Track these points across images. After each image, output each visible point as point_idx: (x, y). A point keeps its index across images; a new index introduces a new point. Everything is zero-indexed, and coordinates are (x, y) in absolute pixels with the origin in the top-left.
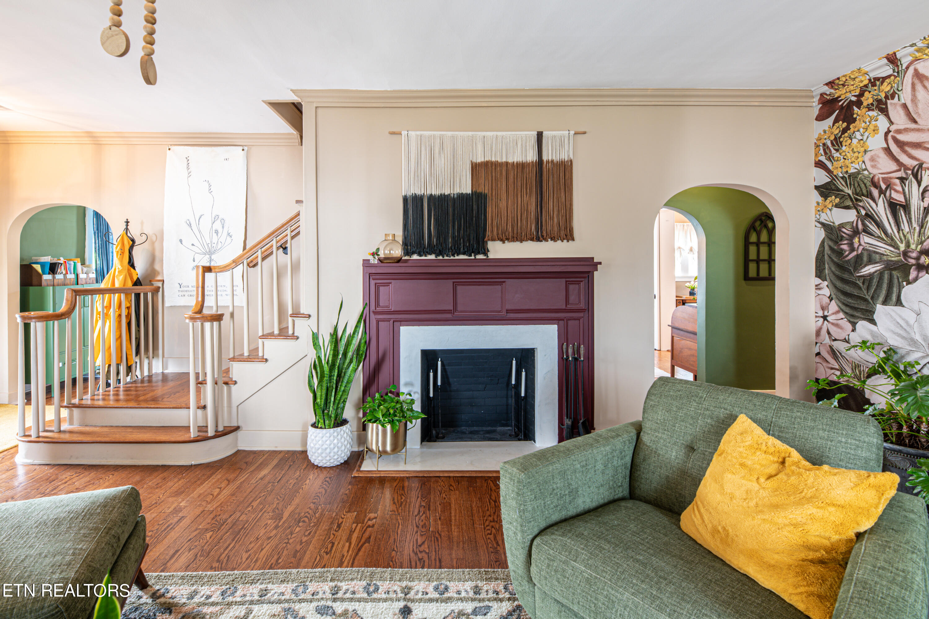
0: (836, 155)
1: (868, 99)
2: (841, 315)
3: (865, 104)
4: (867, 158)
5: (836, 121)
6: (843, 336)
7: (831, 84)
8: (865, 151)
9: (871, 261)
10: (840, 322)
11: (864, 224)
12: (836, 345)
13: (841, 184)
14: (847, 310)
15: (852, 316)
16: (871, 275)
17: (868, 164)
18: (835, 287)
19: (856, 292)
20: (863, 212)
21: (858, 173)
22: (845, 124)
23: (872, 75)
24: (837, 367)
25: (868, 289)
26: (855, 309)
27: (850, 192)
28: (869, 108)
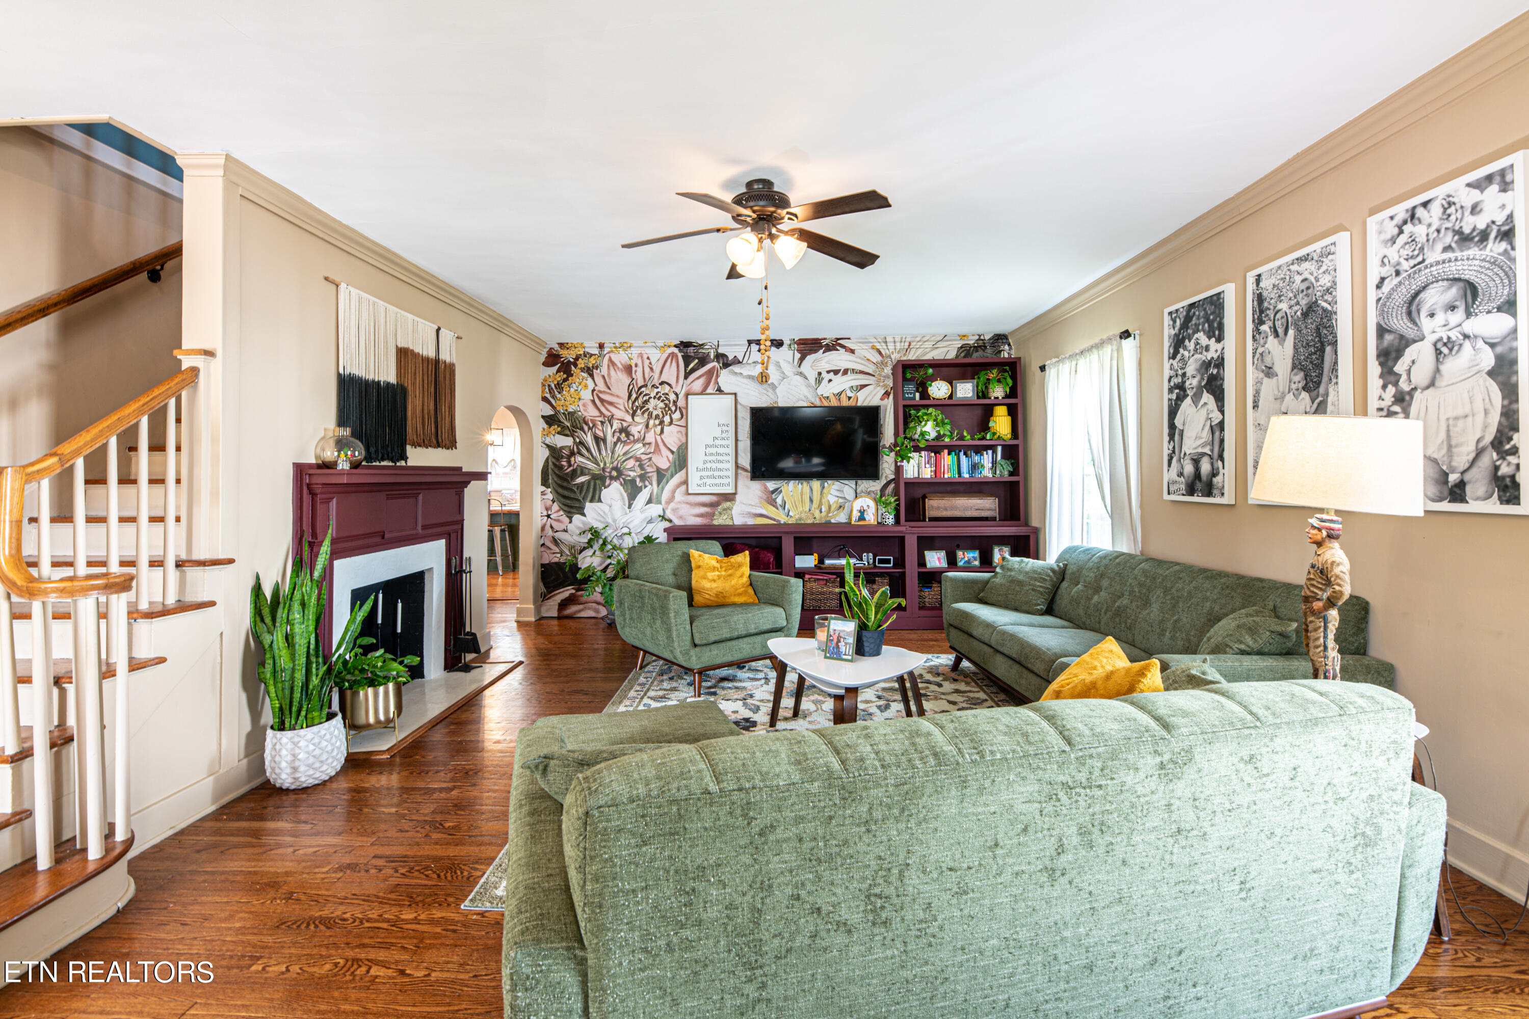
0: (559, 396)
1: (581, 363)
2: (562, 513)
3: (579, 366)
4: (581, 403)
5: (558, 371)
6: (563, 527)
7: (561, 345)
8: (580, 399)
9: (582, 474)
10: (560, 518)
11: (578, 448)
12: (557, 535)
13: (562, 418)
14: (566, 508)
15: (570, 512)
16: (583, 483)
17: (582, 408)
18: (557, 492)
19: (572, 495)
20: (578, 440)
21: (575, 412)
22: (565, 376)
23: (587, 350)
24: (558, 551)
25: (581, 492)
26: (571, 507)
27: (569, 425)
28: (582, 370)
